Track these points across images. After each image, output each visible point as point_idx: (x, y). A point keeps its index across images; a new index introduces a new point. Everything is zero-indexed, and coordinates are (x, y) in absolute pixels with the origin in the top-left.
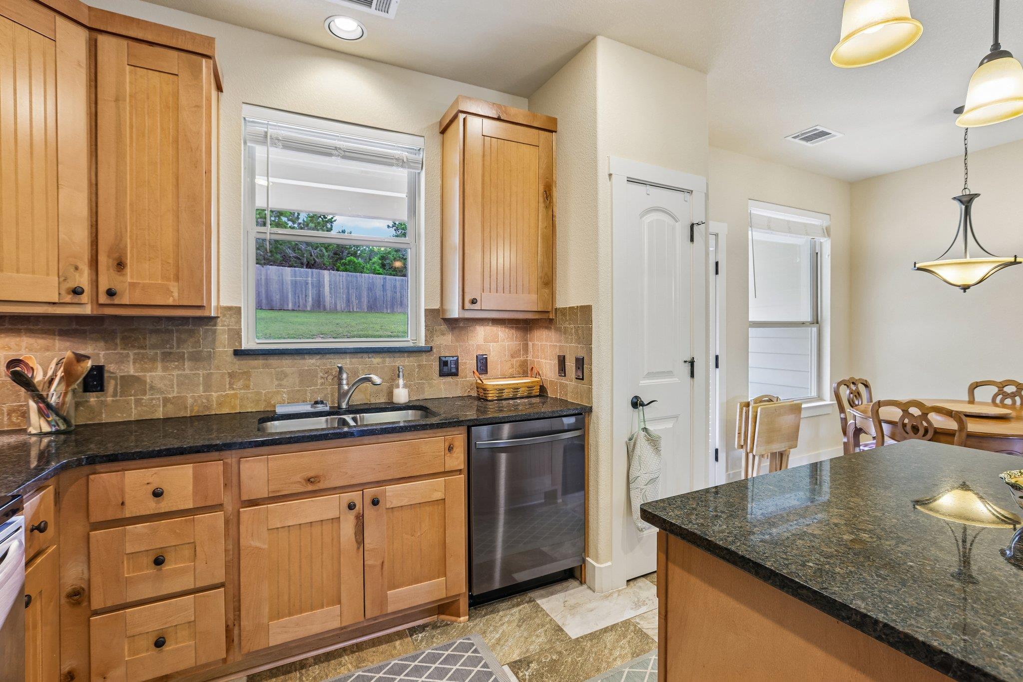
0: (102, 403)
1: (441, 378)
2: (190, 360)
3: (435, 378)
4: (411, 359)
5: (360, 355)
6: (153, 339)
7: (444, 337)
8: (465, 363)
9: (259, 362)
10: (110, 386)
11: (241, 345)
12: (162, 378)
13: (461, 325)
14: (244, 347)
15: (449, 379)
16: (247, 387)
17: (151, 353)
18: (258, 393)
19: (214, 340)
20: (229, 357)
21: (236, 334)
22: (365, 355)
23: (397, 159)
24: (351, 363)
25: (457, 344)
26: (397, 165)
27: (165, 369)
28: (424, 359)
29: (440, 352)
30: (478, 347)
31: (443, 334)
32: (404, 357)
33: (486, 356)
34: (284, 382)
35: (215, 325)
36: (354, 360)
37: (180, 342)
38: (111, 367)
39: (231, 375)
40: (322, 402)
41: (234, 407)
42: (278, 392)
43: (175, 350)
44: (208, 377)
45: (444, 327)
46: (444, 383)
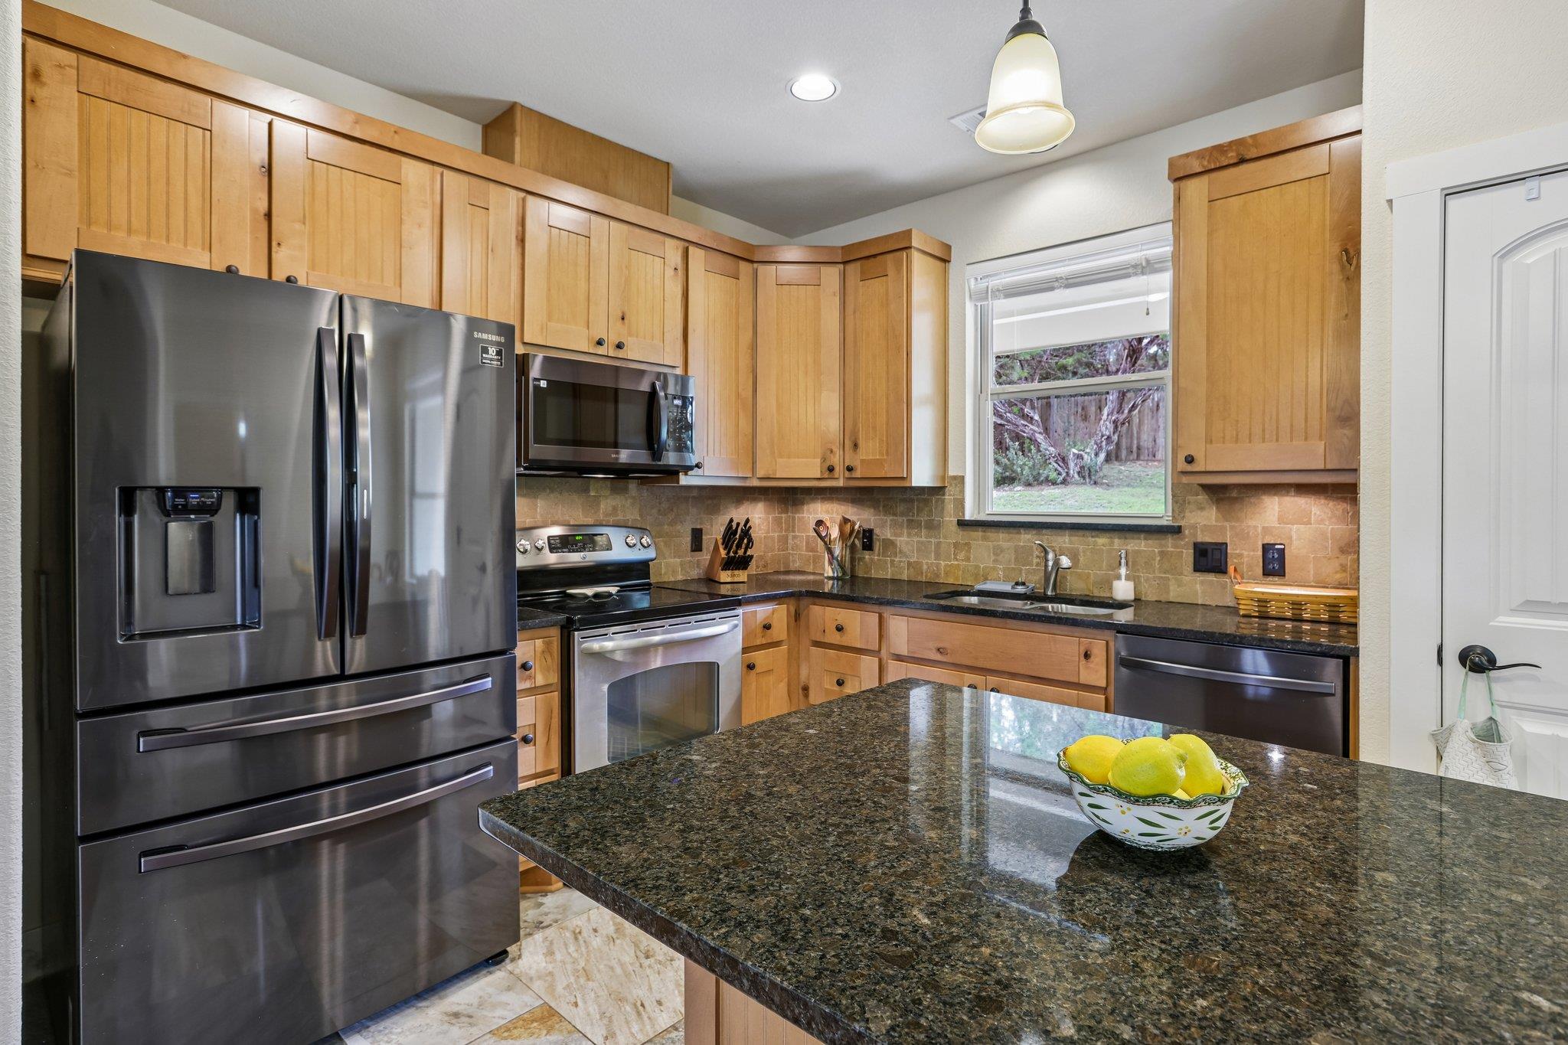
0: (872, 560)
1: (1198, 574)
2: (925, 528)
3: (1185, 573)
4: (1150, 542)
5: (1081, 533)
6: (901, 508)
7: (1202, 514)
8: (1240, 556)
9: (978, 533)
10: (877, 546)
11: (964, 515)
12: (907, 543)
13: (1234, 494)
14: (967, 517)
15: (1211, 577)
16: (968, 559)
17: (900, 519)
18: (977, 567)
19: (943, 508)
20: (954, 527)
21: (960, 504)
22: (1088, 533)
23: (1135, 266)
24: (1071, 542)
25: (1227, 524)
26: (1136, 274)
27: (909, 535)
28: (1170, 543)
29: (1195, 535)
30: (1266, 530)
31: (1202, 509)
32: (1139, 539)
33: (1282, 547)
34: (1000, 558)
35: (944, 495)
36: (1074, 539)
37: (919, 510)
38: (877, 531)
39: (956, 545)
40: (1023, 584)
41: (957, 578)
42: (994, 569)
43: (915, 518)
44: (938, 544)
45: (1202, 497)
46: (1202, 583)
